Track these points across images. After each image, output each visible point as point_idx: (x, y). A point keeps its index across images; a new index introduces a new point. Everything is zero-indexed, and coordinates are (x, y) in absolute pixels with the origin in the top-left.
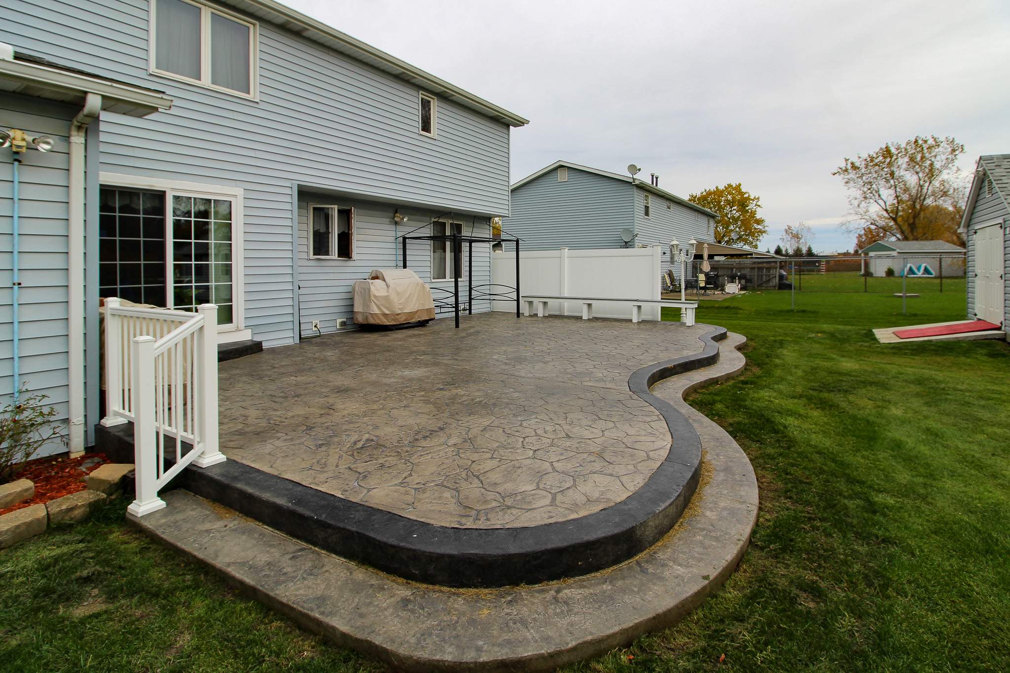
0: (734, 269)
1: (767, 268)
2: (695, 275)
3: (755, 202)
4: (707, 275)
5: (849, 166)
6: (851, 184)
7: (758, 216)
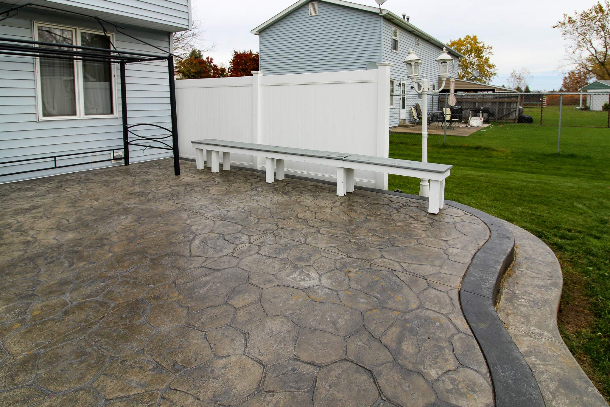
0: (477, 104)
1: (508, 103)
2: (440, 108)
3: (488, 50)
4: (452, 108)
5: (567, 21)
6: (568, 35)
7: (490, 62)
